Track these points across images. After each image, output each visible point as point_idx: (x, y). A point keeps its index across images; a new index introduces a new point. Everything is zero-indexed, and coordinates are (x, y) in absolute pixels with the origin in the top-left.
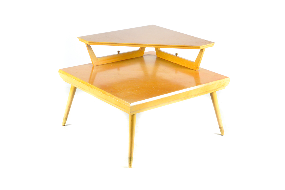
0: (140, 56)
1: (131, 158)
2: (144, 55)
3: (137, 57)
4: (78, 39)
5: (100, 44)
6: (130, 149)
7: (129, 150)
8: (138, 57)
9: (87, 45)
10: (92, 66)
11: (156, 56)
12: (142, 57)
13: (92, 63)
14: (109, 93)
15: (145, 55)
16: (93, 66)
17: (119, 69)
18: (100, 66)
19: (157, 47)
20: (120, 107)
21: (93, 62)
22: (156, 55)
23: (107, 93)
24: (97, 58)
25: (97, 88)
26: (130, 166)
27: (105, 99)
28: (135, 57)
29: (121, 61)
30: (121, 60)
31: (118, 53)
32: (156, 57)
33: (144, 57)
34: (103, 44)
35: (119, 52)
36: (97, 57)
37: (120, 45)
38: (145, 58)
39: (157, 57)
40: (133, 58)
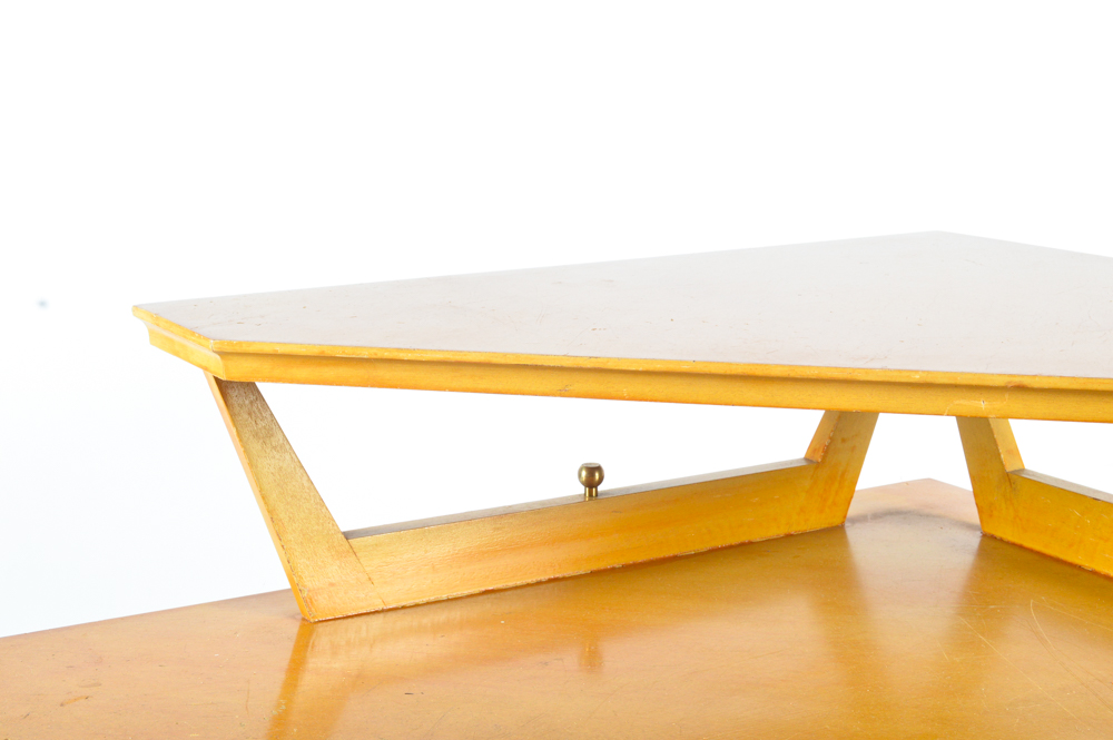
0: (815, 521)
2: (853, 511)
3: (782, 531)
4: (140, 329)
5: (344, 371)
8: (793, 530)
9: (223, 386)
10: (293, 629)
11: (970, 527)
12: (836, 531)
13: (297, 587)
15: (855, 520)
16: (303, 621)
17: (592, 658)
19: (980, 405)
21: (308, 580)
22: (973, 515)
24: (348, 535)
28: (757, 535)
29: (613, 570)
30: (617, 562)
31: (581, 490)
32: (974, 540)
33: (853, 534)
34: (383, 372)
35: (592, 476)
36: (344, 528)
37: (580, 383)
38: (865, 545)
39: (987, 538)
40: (745, 548)
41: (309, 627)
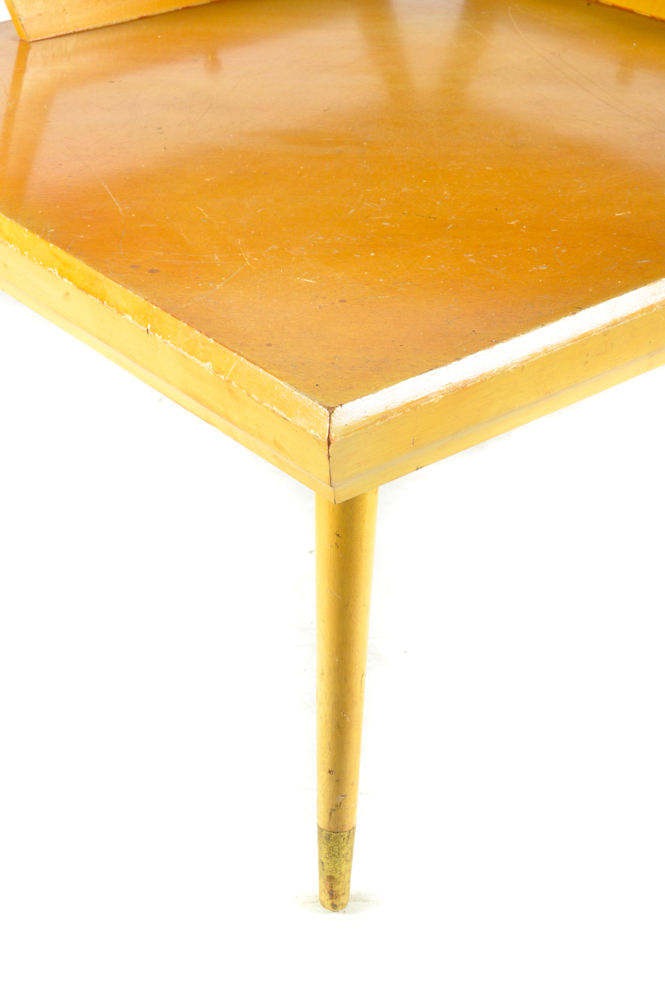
1: (336, 836)
6: (328, 767)
7: (325, 774)
10: (15, 46)
13: (15, 17)
14: (128, 283)
16: (21, 40)
17: (214, 65)
18: (72, 41)
20: (228, 419)
21: (23, 13)
23: (115, 290)
25: (26, 233)
26: (333, 894)
27: (100, 339)
41: (25, 45)
